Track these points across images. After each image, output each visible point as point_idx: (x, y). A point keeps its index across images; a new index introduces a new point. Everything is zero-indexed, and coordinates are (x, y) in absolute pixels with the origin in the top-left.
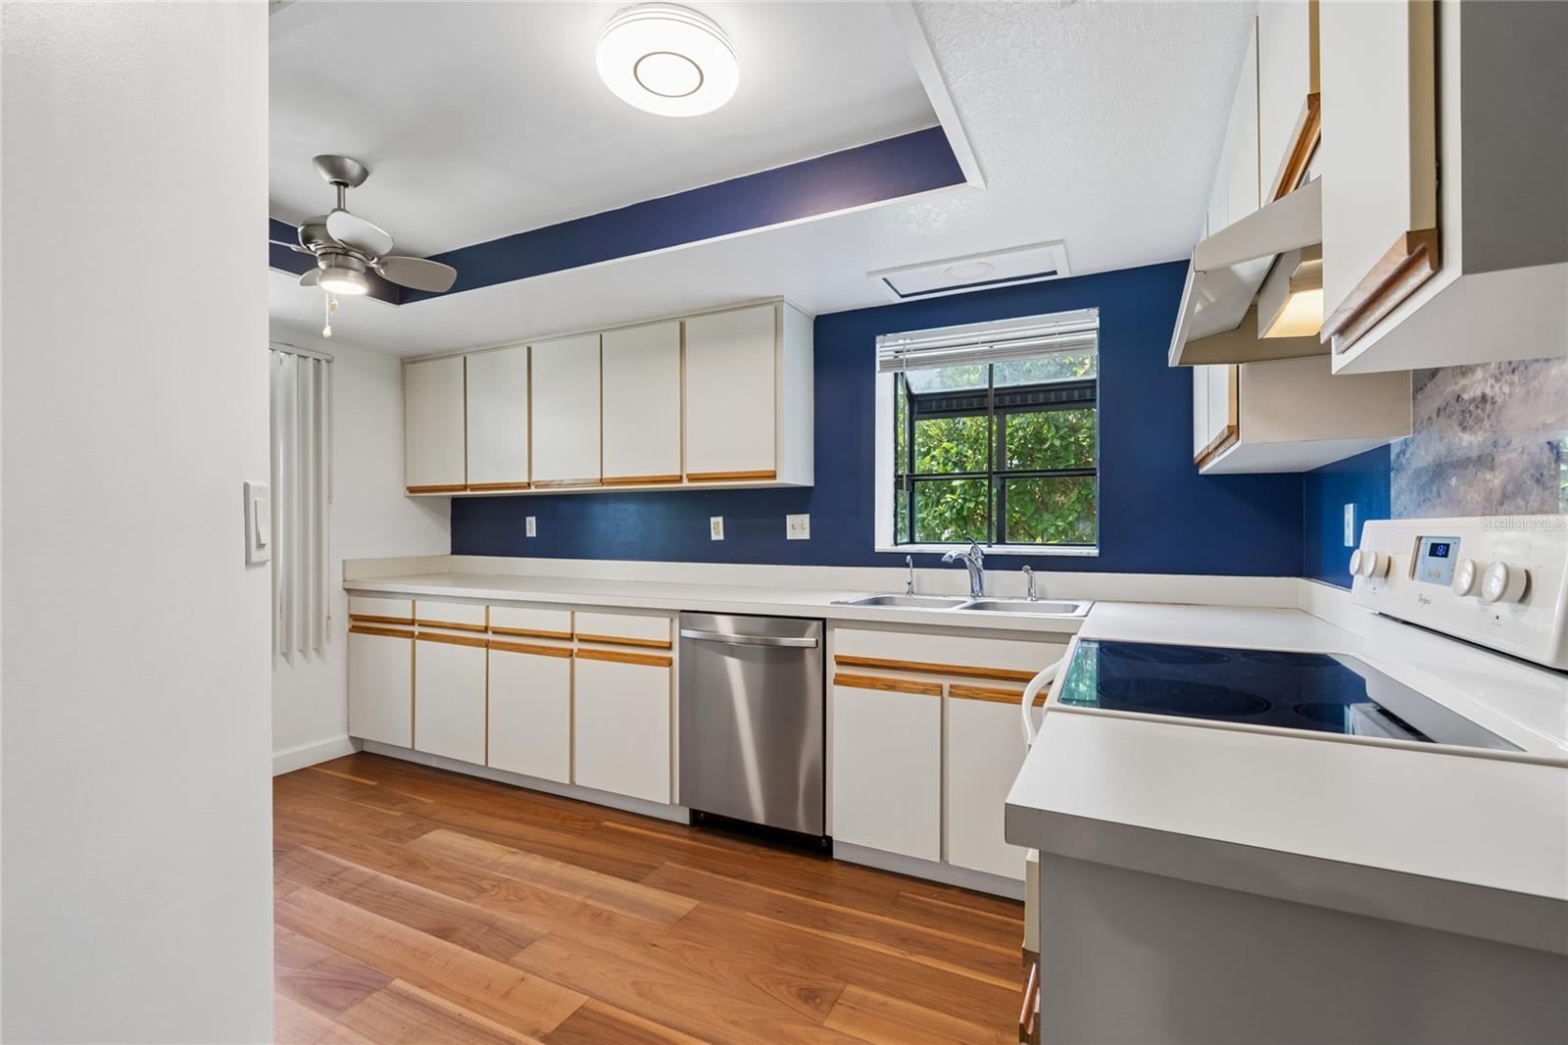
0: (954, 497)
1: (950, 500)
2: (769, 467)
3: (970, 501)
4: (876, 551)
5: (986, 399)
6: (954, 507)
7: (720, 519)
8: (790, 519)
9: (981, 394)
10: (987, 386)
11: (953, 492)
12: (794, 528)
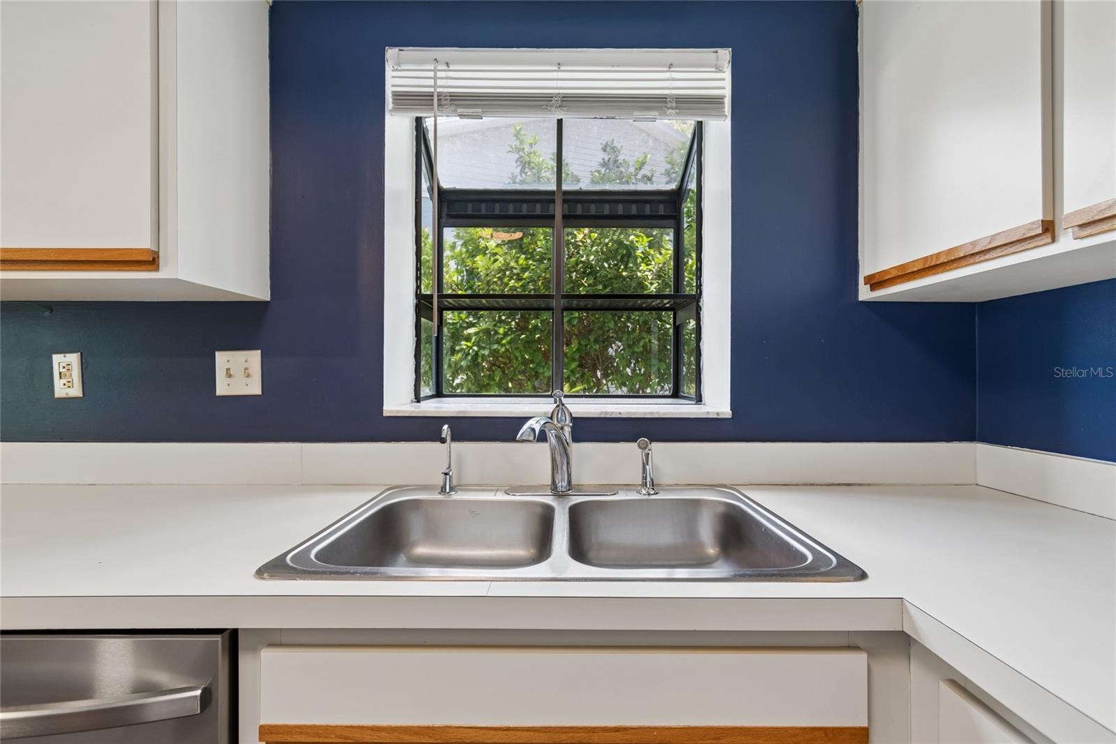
0: (469, 344)
1: (465, 347)
2: (142, 241)
3: (484, 348)
4: (385, 414)
5: (552, 205)
6: (469, 354)
7: (73, 359)
8: (223, 359)
9: (544, 198)
10: (553, 187)
11: (468, 339)
12: (230, 376)
